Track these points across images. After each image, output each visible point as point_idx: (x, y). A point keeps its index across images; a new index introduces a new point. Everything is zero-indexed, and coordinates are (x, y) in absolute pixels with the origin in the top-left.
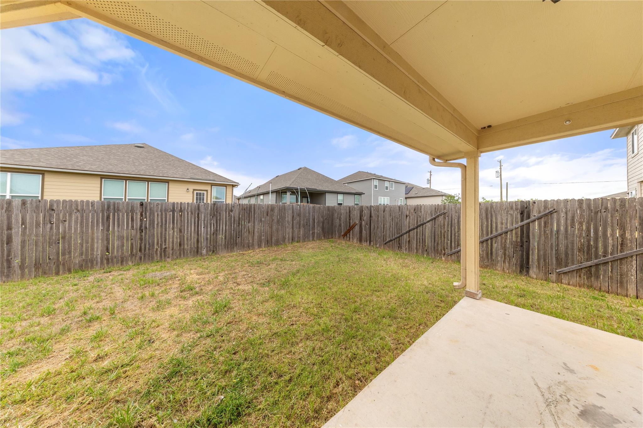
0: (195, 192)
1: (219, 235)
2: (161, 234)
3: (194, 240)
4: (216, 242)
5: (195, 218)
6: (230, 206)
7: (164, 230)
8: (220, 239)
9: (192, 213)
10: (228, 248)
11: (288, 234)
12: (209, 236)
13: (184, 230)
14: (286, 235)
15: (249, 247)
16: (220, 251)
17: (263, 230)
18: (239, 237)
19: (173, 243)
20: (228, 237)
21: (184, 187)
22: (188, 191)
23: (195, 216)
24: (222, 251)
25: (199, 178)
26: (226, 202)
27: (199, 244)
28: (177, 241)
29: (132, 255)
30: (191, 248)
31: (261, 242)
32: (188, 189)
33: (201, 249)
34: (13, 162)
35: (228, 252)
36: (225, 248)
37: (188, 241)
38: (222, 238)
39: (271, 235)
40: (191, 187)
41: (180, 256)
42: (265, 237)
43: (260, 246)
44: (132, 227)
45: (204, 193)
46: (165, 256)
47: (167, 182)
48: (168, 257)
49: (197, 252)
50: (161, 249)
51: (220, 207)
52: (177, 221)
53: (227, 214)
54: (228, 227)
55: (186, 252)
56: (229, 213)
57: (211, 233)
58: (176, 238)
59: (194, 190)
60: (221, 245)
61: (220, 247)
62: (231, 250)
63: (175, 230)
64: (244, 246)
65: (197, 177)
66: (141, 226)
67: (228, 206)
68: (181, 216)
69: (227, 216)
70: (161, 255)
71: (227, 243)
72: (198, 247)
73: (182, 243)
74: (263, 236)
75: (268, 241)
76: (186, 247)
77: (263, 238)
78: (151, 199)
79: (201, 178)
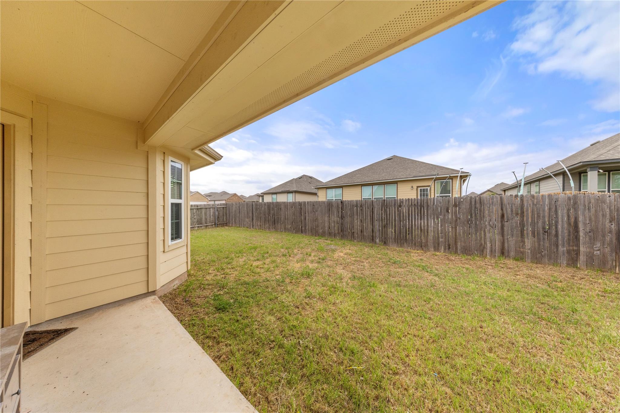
0: (419, 189)
1: (389, 229)
2: (351, 222)
3: (370, 229)
4: (387, 234)
5: (370, 212)
6: (399, 202)
7: (352, 220)
8: (390, 232)
9: (368, 208)
10: (398, 242)
11: (491, 242)
12: (381, 228)
13: (364, 221)
14: (485, 243)
15: (421, 246)
16: (391, 243)
17: (442, 230)
18: (409, 234)
19: (357, 229)
20: (398, 232)
21: (409, 185)
22: (412, 188)
23: (370, 210)
24: (392, 244)
25: (422, 175)
26: (397, 198)
27: (374, 233)
28: (359, 228)
29: (338, 233)
30: (368, 235)
31: (438, 244)
32: (412, 187)
33: (375, 238)
34: (342, 183)
35: (398, 246)
36: (395, 241)
37: (366, 230)
38: (392, 232)
39: (456, 239)
40: (415, 185)
41: (362, 240)
42: (445, 239)
43: (437, 248)
44: (338, 216)
45: (427, 189)
46: (353, 238)
47: (396, 183)
48: (355, 239)
49: (373, 240)
50: (351, 232)
51: (389, 203)
52: (359, 214)
53: (396, 209)
54: (398, 222)
55: (365, 238)
56: (398, 209)
57: (382, 226)
58: (359, 226)
59: (418, 187)
60: (392, 238)
61: (391, 240)
62: (401, 245)
63: (358, 220)
64: (415, 244)
65: (421, 174)
66: (342, 216)
67: (396, 201)
68: (362, 210)
69: (396, 211)
70: (351, 236)
71: (396, 237)
72: (373, 236)
73: (363, 230)
74: (442, 238)
75: (449, 245)
76: (365, 234)
77: (441, 240)
78: (386, 198)
79: (424, 174)
